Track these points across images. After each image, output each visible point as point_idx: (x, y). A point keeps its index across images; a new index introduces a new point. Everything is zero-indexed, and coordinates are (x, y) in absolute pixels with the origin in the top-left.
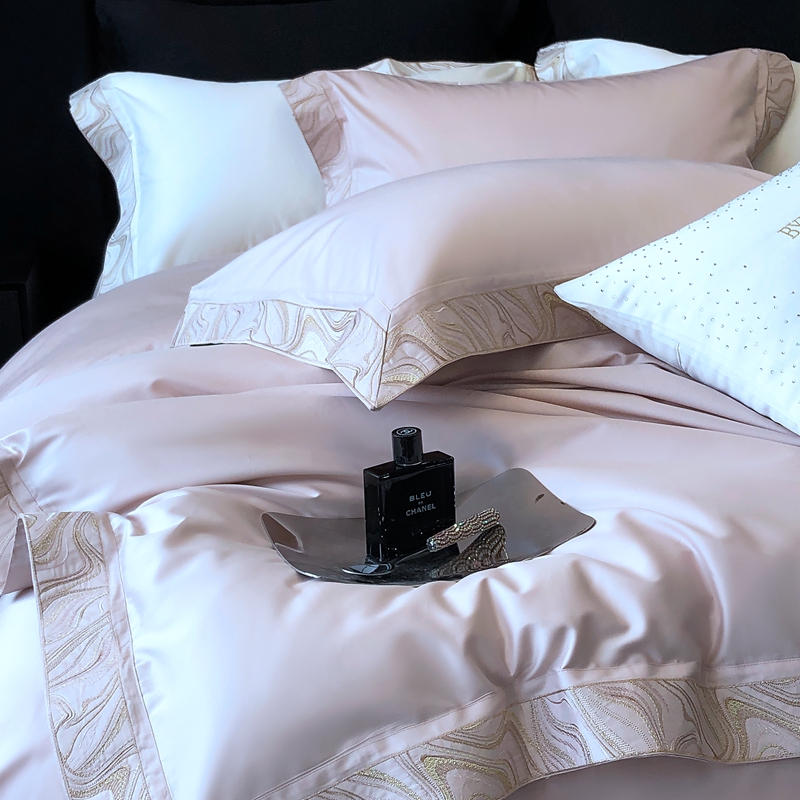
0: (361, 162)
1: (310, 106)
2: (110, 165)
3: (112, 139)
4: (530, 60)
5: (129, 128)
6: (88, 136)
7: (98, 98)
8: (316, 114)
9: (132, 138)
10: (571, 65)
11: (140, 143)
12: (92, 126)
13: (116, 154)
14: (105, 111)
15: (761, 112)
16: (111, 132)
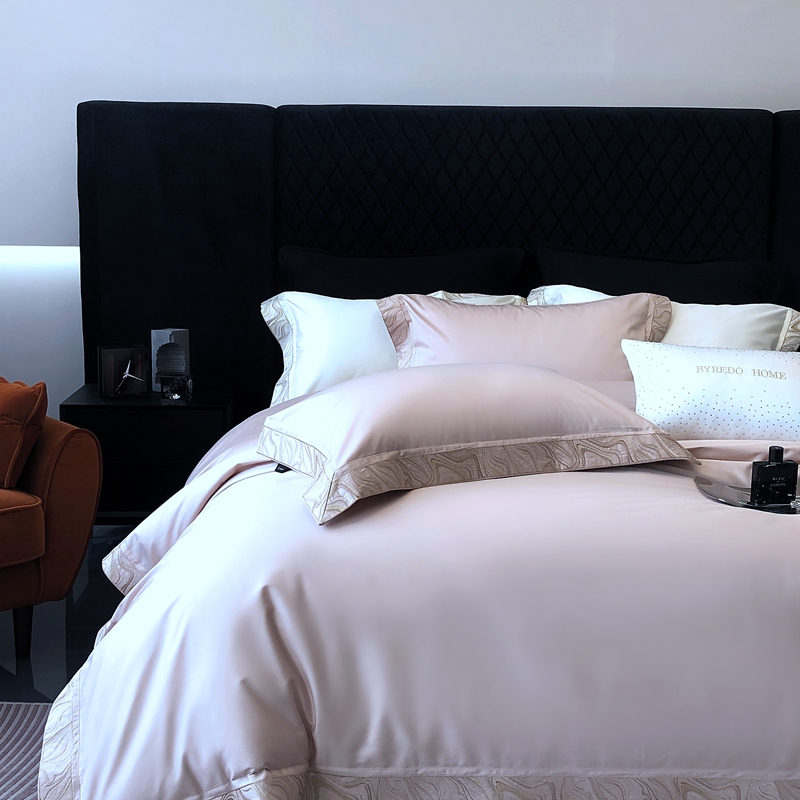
0: (418, 344)
1: (392, 312)
2: (280, 342)
3: (283, 327)
4: (525, 295)
5: (292, 322)
6: (269, 325)
7: (277, 304)
8: (395, 317)
9: (294, 327)
10: (547, 299)
11: (298, 330)
12: (272, 320)
13: (285, 336)
14: (280, 312)
15: (649, 328)
16: (282, 324)
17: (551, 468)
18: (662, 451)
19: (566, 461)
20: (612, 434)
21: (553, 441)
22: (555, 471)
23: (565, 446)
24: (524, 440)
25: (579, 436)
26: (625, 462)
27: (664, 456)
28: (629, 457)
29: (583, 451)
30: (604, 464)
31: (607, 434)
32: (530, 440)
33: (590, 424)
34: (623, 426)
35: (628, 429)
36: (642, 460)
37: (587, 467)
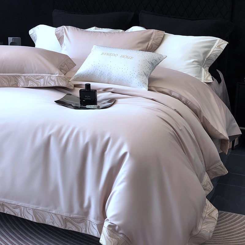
0: (65, 45)
4: (125, 30)
6: (31, 36)
8: (59, 34)
12: (31, 34)
15: (150, 43)
16: (34, 36)
17: (16, 85)
18: (57, 83)
19: (22, 84)
20: (42, 75)
21: (18, 76)
22: (18, 87)
23: (23, 77)
24: (7, 74)
25: (29, 75)
26: (42, 86)
27: (57, 85)
28: (44, 84)
29: (29, 80)
30: (36, 86)
31: (39, 75)
32: (9, 74)
33: (34, 71)
34: (47, 72)
35: (48, 74)
36: (49, 85)
37: (29, 86)
